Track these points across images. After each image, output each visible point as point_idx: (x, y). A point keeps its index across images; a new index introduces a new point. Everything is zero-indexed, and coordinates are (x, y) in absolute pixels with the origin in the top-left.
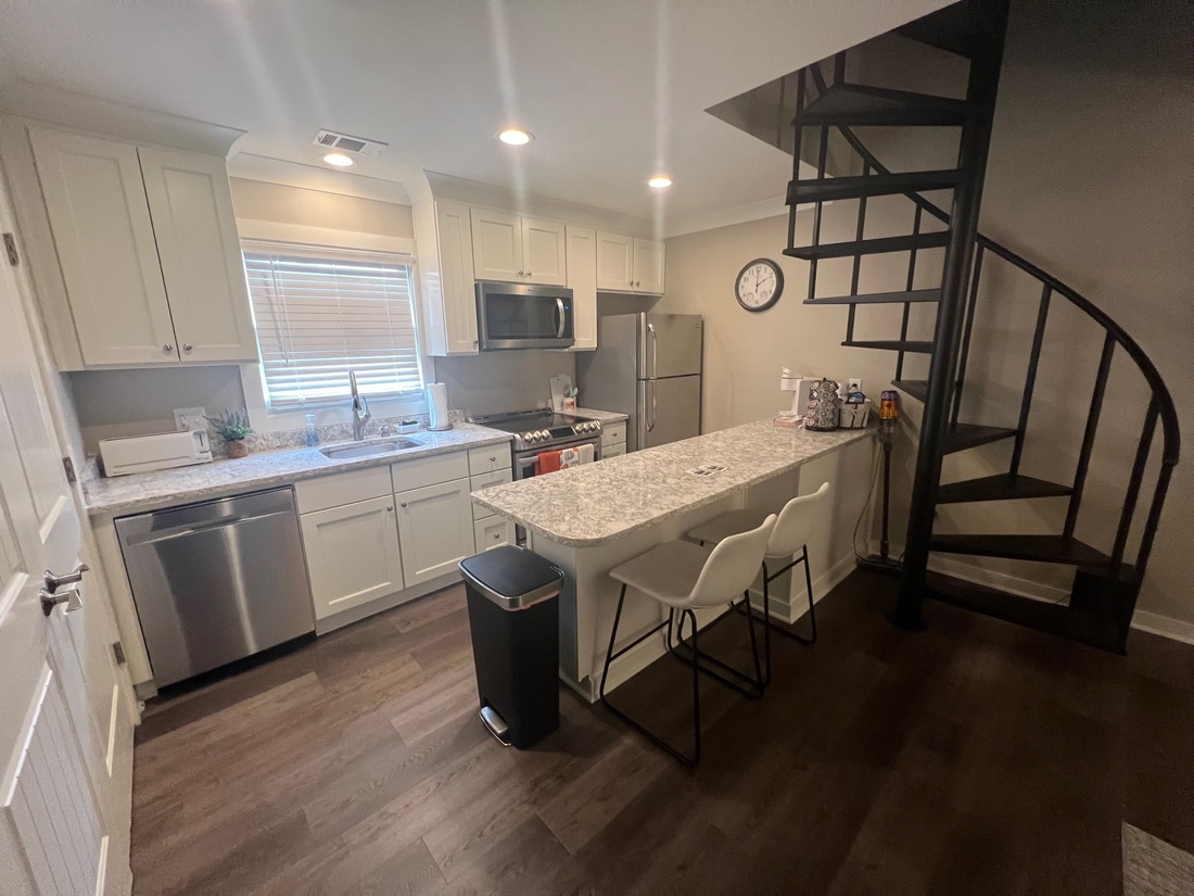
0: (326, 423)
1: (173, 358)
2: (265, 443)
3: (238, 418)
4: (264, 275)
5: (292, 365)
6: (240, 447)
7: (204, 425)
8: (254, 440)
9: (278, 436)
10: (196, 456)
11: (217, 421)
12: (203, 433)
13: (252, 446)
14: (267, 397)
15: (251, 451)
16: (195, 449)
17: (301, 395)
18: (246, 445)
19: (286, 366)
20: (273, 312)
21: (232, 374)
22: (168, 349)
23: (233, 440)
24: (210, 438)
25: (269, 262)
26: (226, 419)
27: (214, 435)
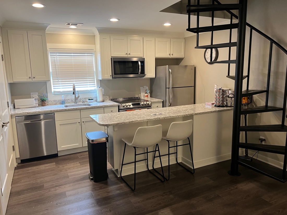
0: (67, 98)
1: (31, 80)
2: (51, 103)
3: (45, 96)
4: (54, 58)
5: (60, 82)
6: (45, 103)
7: (37, 97)
8: (49, 102)
9: (55, 101)
10: (35, 105)
11: (40, 96)
12: (36, 99)
13: (48, 103)
14: (53, 90)
15: (48, 105)
16: (34, 103)
17: (62, 90)
18: (46, 103)
19: (58, 82)
20: (56, 67)
21: (45, 84)
22: (30, 78)
23: (43, 101)
24: (38, 101)
25: (55, 54)
26: (42, 96)
27: (39, 100)
